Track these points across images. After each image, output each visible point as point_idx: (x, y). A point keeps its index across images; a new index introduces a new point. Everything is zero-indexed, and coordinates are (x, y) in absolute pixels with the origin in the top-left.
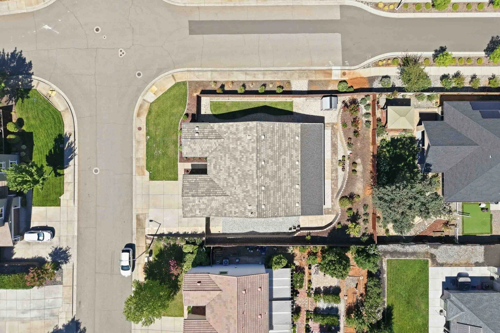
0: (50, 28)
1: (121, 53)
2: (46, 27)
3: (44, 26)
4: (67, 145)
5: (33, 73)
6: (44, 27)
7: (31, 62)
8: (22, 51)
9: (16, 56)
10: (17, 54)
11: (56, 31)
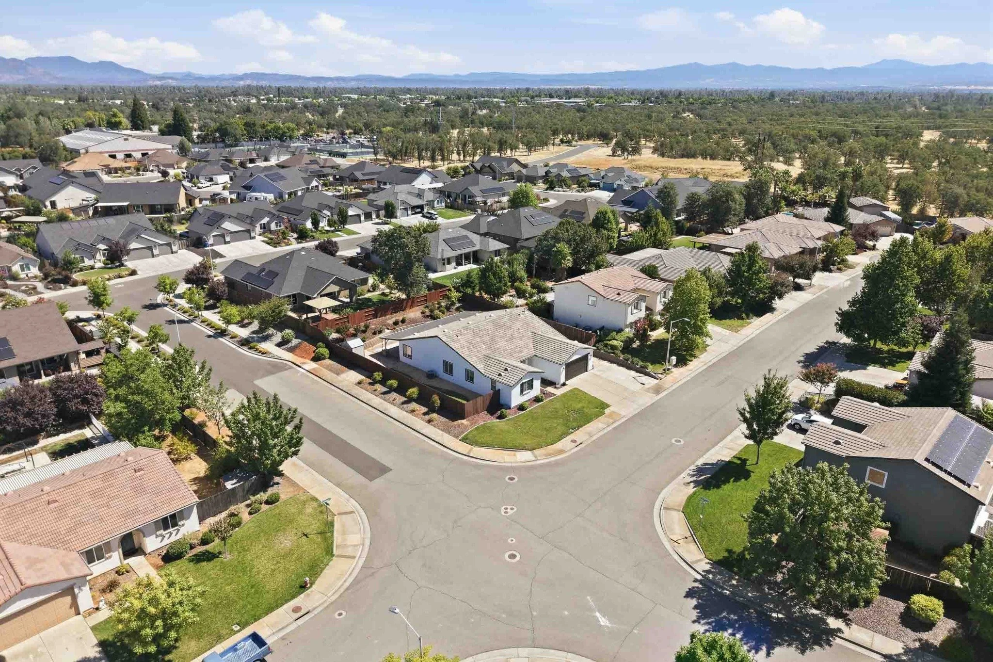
0: (597, 614)
1: (509, 510)
2: (603, 621)
3: (607, 627)
4: (703, 477)
5: (694, 581)
6: (610, 625)
7: (687, 596)
8: (694, 622)
9: (712, 622)
10: (709, 623)
11: (592, 603)
